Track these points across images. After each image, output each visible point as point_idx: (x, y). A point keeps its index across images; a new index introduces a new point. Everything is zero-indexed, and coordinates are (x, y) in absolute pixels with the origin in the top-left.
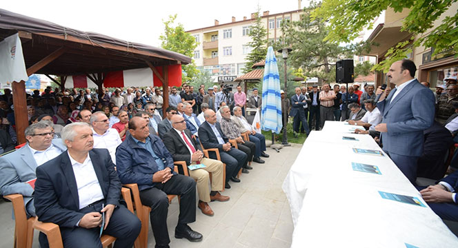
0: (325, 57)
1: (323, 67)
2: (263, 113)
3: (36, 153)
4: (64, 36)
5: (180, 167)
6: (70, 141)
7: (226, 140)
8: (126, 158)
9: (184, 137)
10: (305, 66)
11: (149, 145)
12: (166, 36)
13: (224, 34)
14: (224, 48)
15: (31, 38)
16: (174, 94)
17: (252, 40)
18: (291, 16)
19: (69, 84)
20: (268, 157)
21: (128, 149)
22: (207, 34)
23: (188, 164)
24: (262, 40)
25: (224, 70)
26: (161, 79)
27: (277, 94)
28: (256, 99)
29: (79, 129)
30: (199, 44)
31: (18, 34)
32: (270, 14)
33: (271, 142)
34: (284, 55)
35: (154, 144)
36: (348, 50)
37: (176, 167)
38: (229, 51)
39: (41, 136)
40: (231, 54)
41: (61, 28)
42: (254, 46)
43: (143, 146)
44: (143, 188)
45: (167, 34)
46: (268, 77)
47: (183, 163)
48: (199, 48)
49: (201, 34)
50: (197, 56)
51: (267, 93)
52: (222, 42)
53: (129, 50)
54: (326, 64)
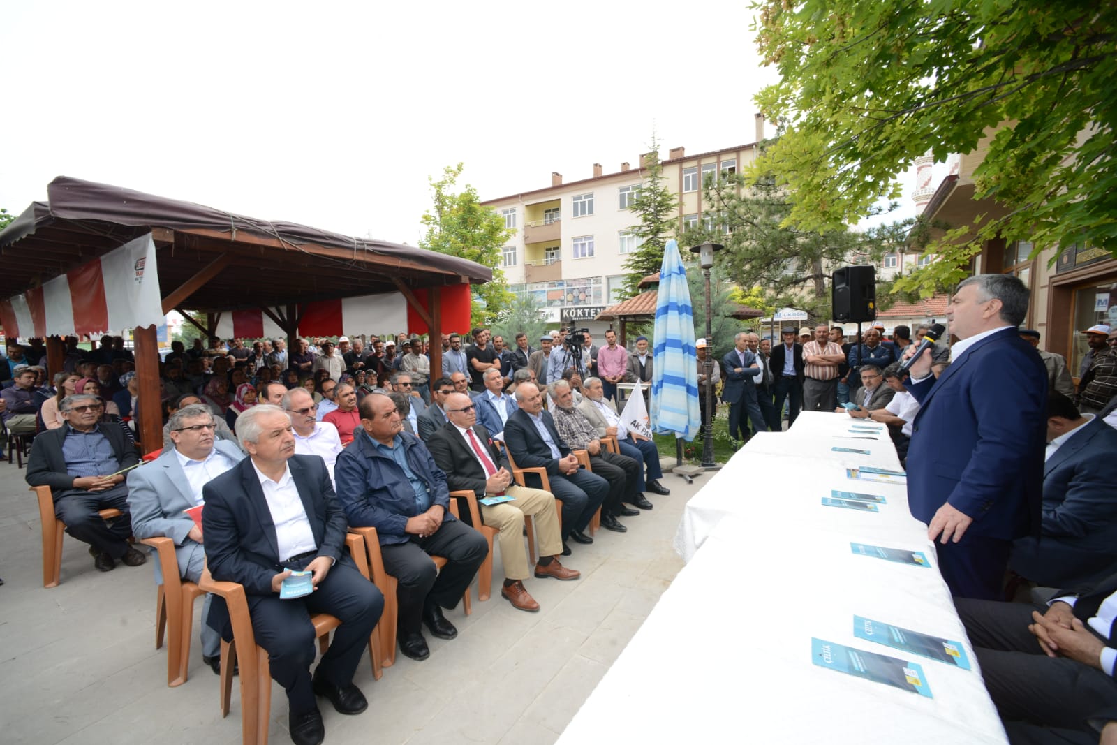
0: (816, 259)
1: (811, 284)
2: (656, 393)
3: (188, 463)
4: (231, 232)
5: (463, 502)
6: (253, 443)
7: (564, 451)
8: (356, 475)
9: (473, 440)
10: (769, 280)
11: (401, 452)
12: (437, 215)
13: (575, 205)
14: (575, 239)
15: (172, 240)
16: (456, 350)
17: (639, 222)
18: (738, 158)
19: (225, 329)
20: (666, 493)
21: (360, 458)
22: (533, 209)
23: (479, 496)
24: (664, 218)
25: (575, 293)
26: (426, 318)
27: (687, 349)
28: (643, 361)
29: (264, 420)
30: (514, 232)
31: (150, 234)
32: (687, 154)
33: (674, 460)
34: (705, 258)
35: (410, 450)
36: (871, 242)
37: (453, 500)
38: (585, 248)
39: (192, 432)
40: (591, 254)
41: (225, 216)
42: (644, 235)
43: (389, 454)
44: (389, 541)
45: (440, 209)
46: (665, 310)
47: (469, 494)
48: (515, 240)
49: (520, 209)
50: (510, 261)
51: (663, 347)
52: (569, 226)
53: (357, 257)
54: (818, 277)
